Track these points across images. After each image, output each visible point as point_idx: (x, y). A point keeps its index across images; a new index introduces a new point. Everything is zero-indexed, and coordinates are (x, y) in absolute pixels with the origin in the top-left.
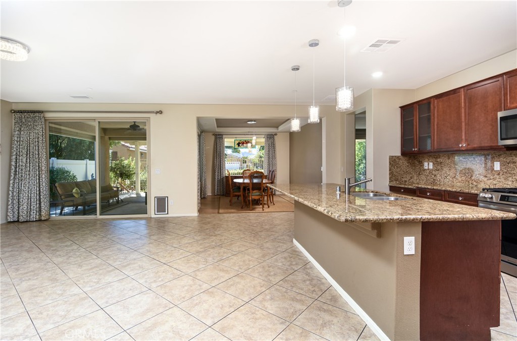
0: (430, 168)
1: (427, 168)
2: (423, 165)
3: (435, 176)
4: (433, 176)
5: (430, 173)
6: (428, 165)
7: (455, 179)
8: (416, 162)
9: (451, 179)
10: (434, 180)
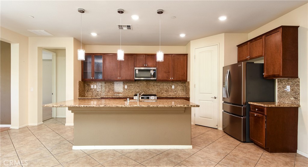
0: (95, 88)
1: (93, 88)
2: (91, 86)
3: (98, 92)
4: (97, 92)
5: (94, 90)
6: (94, 86)
7: (108, 93)
8: (86, 85)
9: (106, 93)
10: (97, 94)
